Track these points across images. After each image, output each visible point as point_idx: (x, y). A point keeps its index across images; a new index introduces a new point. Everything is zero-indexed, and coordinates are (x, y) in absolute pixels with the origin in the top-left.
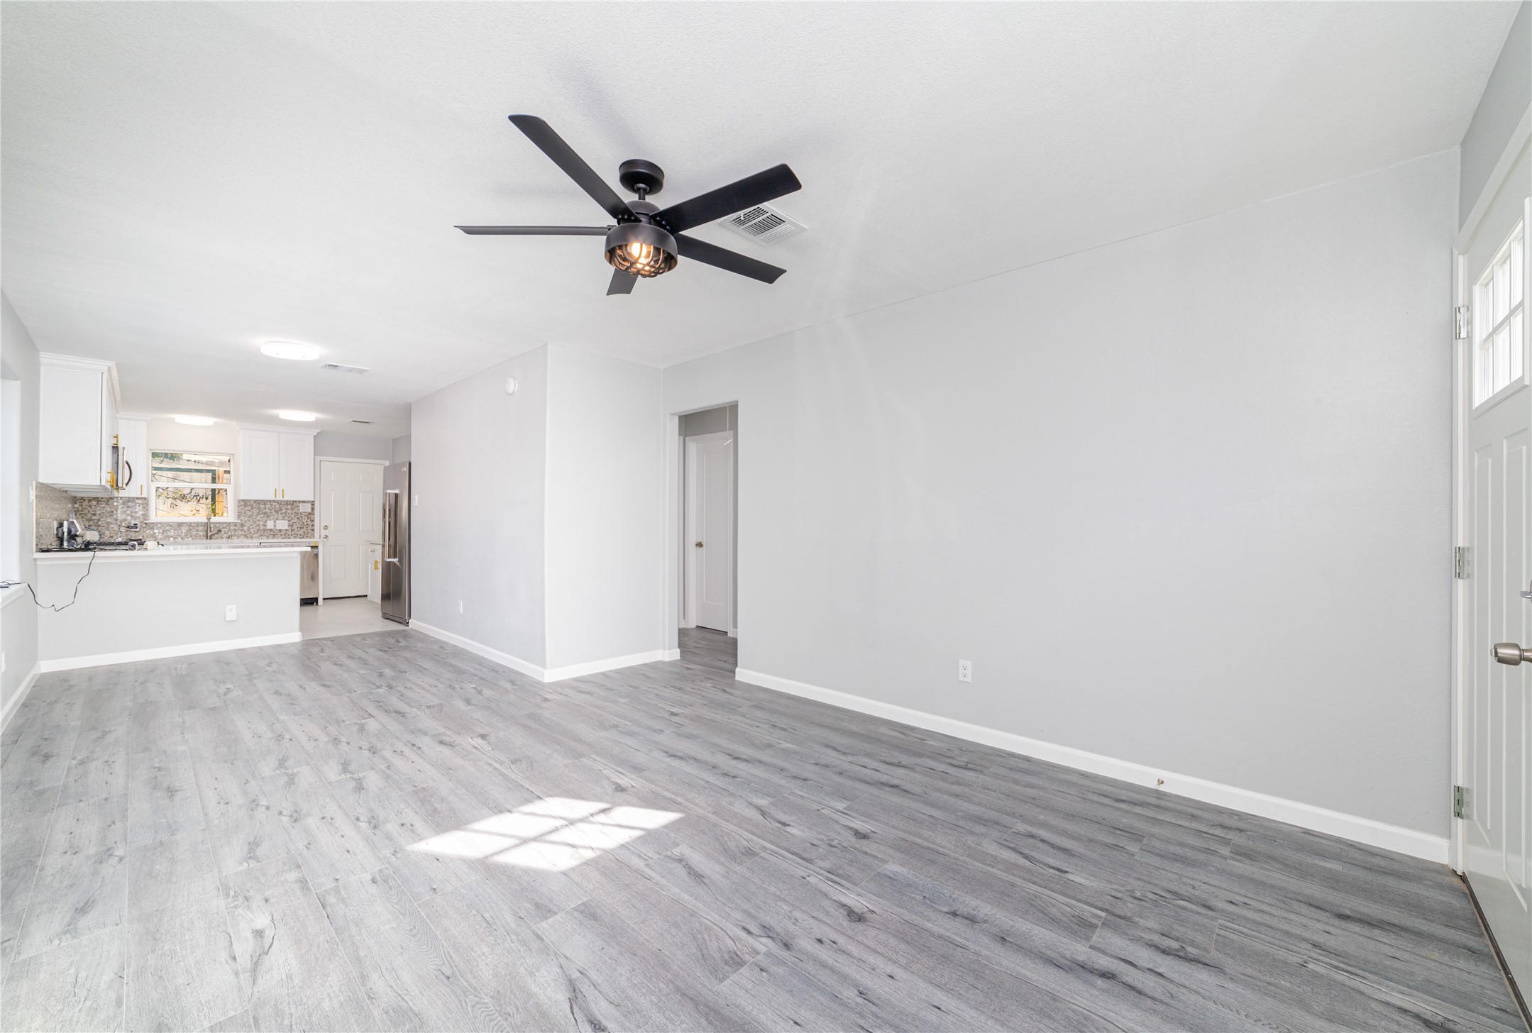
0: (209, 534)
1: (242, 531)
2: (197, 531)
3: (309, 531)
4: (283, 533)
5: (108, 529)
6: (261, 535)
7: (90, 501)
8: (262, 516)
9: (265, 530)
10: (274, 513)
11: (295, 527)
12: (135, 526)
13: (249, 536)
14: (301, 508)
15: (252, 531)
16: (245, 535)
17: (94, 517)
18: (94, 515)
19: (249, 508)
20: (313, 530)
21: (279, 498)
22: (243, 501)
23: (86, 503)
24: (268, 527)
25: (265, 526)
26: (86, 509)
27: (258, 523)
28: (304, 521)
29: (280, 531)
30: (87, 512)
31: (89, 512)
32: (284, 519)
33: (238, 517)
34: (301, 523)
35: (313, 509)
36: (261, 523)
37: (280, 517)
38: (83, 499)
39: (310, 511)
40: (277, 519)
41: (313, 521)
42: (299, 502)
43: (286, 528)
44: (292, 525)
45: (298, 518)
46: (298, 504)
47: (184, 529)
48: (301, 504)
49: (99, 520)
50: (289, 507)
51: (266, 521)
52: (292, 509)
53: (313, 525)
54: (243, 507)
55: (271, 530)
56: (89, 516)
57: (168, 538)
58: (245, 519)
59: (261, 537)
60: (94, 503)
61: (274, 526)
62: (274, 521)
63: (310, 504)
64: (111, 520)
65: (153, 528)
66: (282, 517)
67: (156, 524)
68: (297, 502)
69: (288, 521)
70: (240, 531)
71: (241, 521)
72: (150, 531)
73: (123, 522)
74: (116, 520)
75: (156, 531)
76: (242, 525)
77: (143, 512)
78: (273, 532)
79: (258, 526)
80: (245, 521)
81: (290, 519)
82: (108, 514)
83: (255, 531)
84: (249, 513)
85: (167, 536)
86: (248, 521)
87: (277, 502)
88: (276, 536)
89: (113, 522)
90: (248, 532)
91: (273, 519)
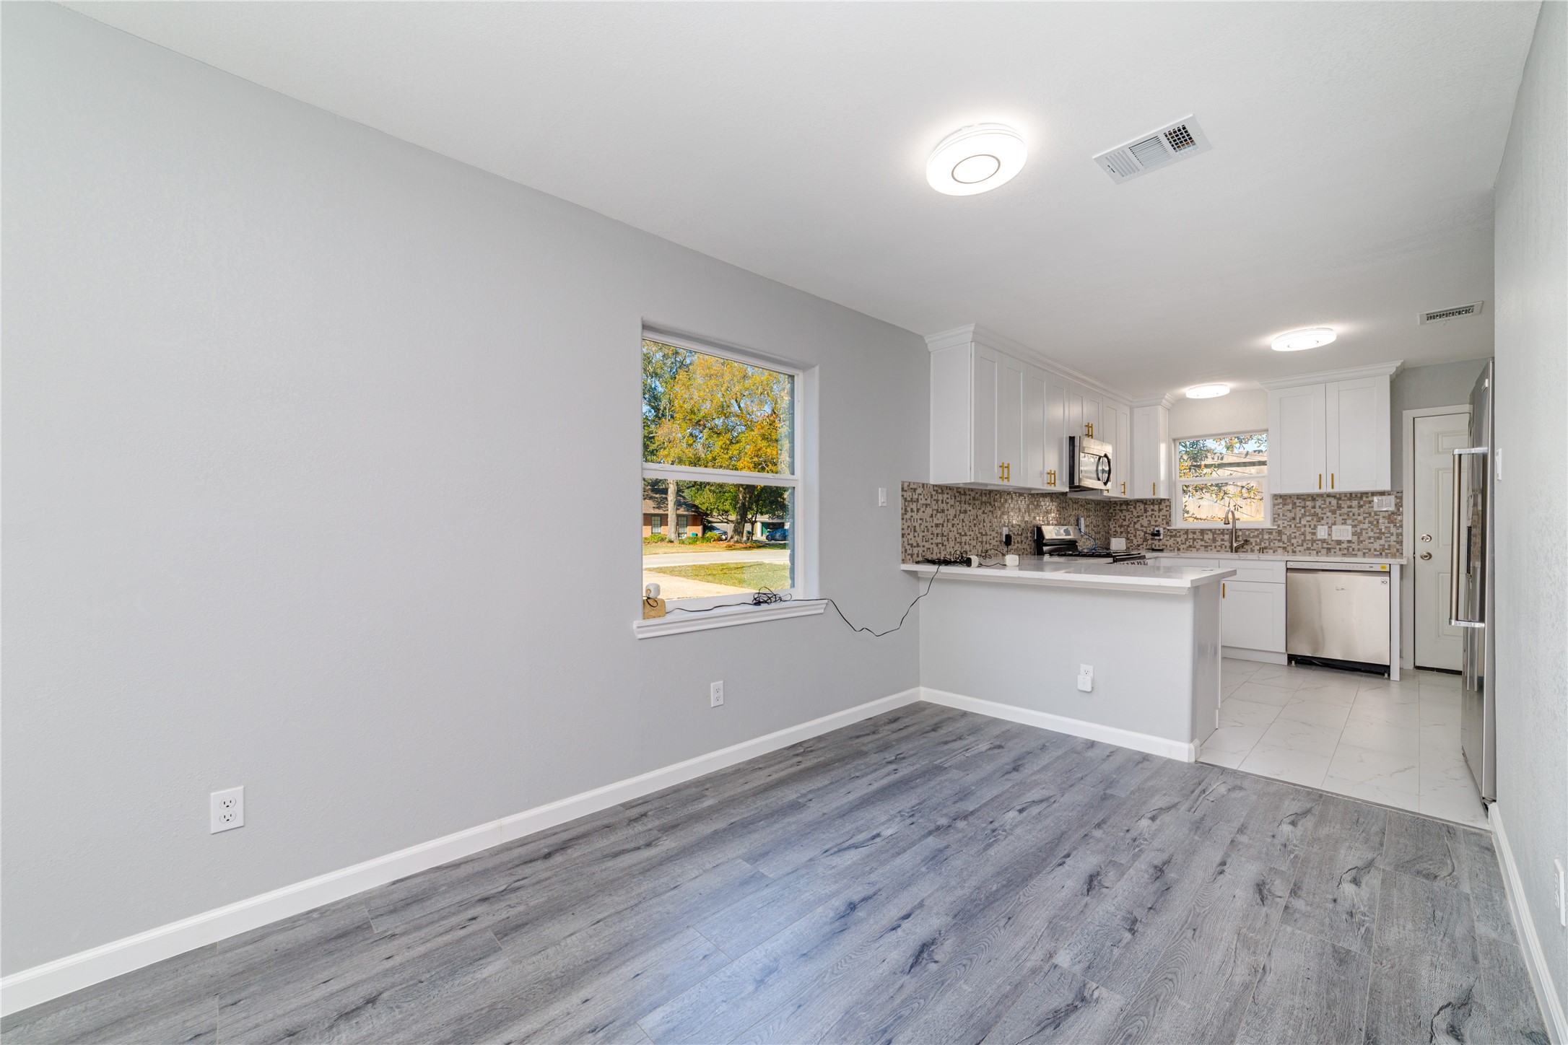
0: (1235, 545)
1: (1280, 541)
2: (1223, 540)
3: (1392, 543)
4: (1344, 545)
5: (1135, 536)
6: (1308, 549)
7: (1121, 505)
8: (1309, 518)
9: (1313, 541)
10: (1329, 514)
11: (1364, 537)
12: (1158, 534)
13: (1289, 549)
14: (1375, 504)
15: (1294, 541)
16: (1284, 548)
17: (1124, 523)
19: (1290, 507)
20: (1400, 542)
22: (1281, 496)
23: (1118, 508)
24: (1319, 537)
25: (1314, 534)
27: (1303, 530)
28: (1381, 526)
29: (1339, 542)
30: (1119, 517)
31: (1120, 517)
32: (1344, 523)
33: (1275, 521)
34: (1376, 530)
35: (1399, 505)
36: (1308, 530)
37: (1339, 519)
38: (1115, 503)
39: (1392, 508)
40: (1334, 524)
41: (1399, 526)
42: (1374, 494)
43: (1350, 538)
44: (1360, 534)
45: (1370, 522)
46: (1370, 499)
47: (1208, 537)
48: (1376, 499)
49: (1128, 526)
50: (1355, 503)
51: (1315, 527)
52: (1360, 506)
53: (1400, 534)
54: (1281, 505)
55: (1324, 541)
56: (1121, 521)
57: (1190, 549)
58: (1283, 523)
59: (1307, 552)
60: (1124, 507)
61: (1329, 535)
62: (1329, 527)
63: (1394, 496)
64: (1138, 526)
65: (1175, 536)
66: (1343, 519)
67: (1178, 531)
68: (1370, 495)
69: (1353, 527)
70: (1276, 542)
71: (1279, 526)
72: (1172, 539)
73: (1149, 529)
74: (1142, 526)
75: (1179, 540)
76: (1280, 533)
77: (1166, 516)
78: (1328, 544)
79: (1303, 534)
80: (1283, 527)
81: (1356, 522)
82: (1135, 520)
83: (1298, 542)
84: (1290, 515)
85: (1190, 546)
86: (1288, 527)
87: (1333, 496)
88: (1332, 551)
89: (1140, 528)
90: (1288, 544)
91: (1327, 523)
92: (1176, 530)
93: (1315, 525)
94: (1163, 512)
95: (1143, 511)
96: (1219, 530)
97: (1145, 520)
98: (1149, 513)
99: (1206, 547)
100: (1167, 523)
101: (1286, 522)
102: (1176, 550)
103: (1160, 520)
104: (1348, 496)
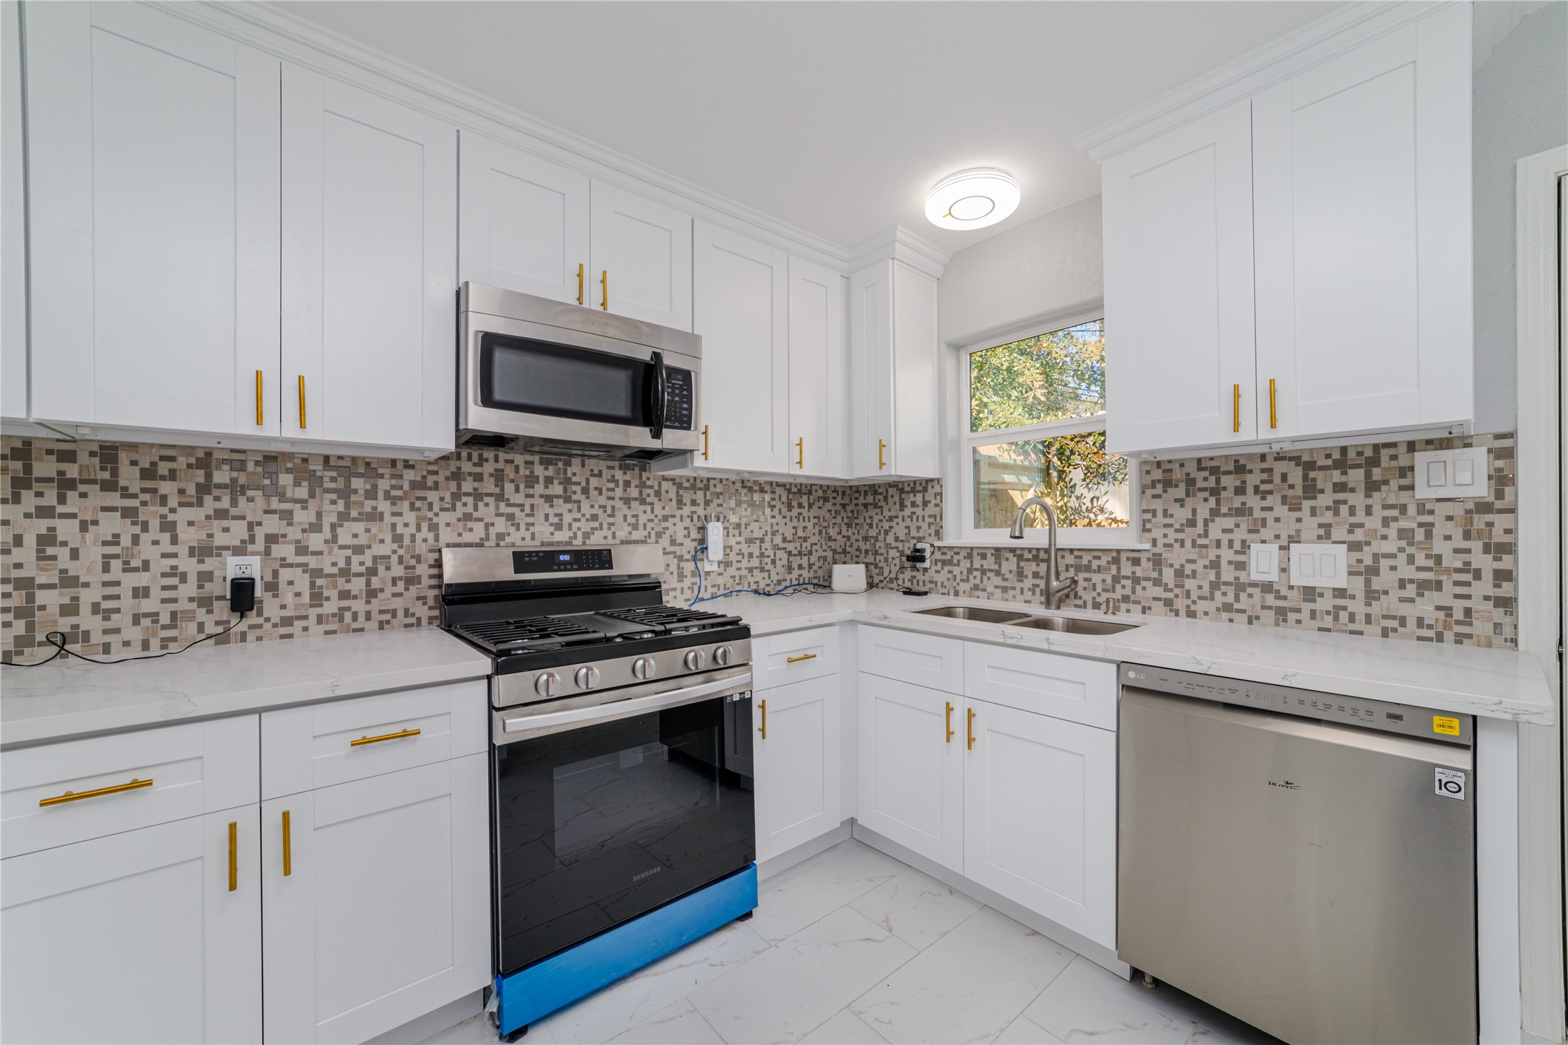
0: (1053, 589)
1: (1157, 582)
3: (1476, 604)
4: (1325, 603)
6: (1227, 608)
7: (865, 493)
8: (1229, 522)
9: (1240, 587)
10: (1282, 511)
11: (1386, 579)
12: (922, 556)
13: (1180, 604)
14: (1420, 477)
15: (1190, 584)
16: (1168, 603)
19: (1180, 492)
20: (1507, 604)
21: (1254, 432)
22: (1159, 464)
24: (1255, 576)
25: (1241, 566)
27: (1212, 553)
28: (1439, 547)
29: (1310, 593)
32: (1325, 533)
33: (1145, 530)
34: (1421, 560)
35: (1502, 481)
36: (1227, 555)
37: (1310, 526)
39: (1482, 490)
40: (1295, 539)
41: (1507, 549)
42: (1411, 447)
43: (1342, 581)
44: (1373, 571)
45: (1404, 534)
46: (1404, 461)
48: (1421, 459)
50: (1356, 475)
51: (1245, 546)
53: (1504, 576)
54: (1159, 489)
55: (1267, 587)
57: (977, 593)
58: (1165, 536)
59: (1225, 616)
60: (870, 499)
61: (1283, 570)
62: (1281, 548)
63: (1483, 451)
64: (890, 539)
65: (950, 562)
66: (1320, 526)
67: (956, 550)
68: (1402, 449)
69: (1349, 550)
70: (1149, 584)
71: (1154, 542)
72: (946, 569)
74: (897, 539)
75: (956, 570)
76: (1157, 561)
77: (935, 517)
78: (1279, 596)
79: (1215, 564)
80: (1166, 545)
81: (1359, 535)
82: (886, 525)
83: (1200, 587)
84: (1182, 514)
85: (976, 587)
86: (1177, 545)
87: (1291, 459)
88: (1292, 617)
89: (894, 544)
90: (1177, 591)
91: (1277, 537)
92: (951, 548)
93: (1244, 542)
94: (931, 509)
97: (902, 525)
98: (908, 511)
99: (1005, 589)
100: (938, 534)
101: (1170, 531)
102: (952, 593)
103: (925, 525)
104: (1336, 455)
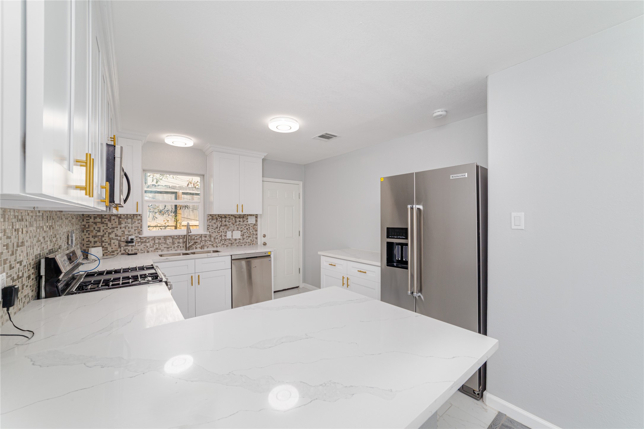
0: (188, 246)
1: (210, 241)
2: (179, 243)
4: (237, 241)
5: (110, 244)
6: (223, 244)
7: (95, 218)
8: (224, 227)
9: (225, 240)
10: (232, 225)
11: (245, 236)
12: (132, 241)
13: (215, 245)
14: (249, 220)
15: (217, 240)
16: (212, 245)
17: (99, 234)
18: (99, 231)
19: (215, 221)
20: (257, 238)
22: (211, 215)
23: (92, 220)
24: (228, 237)
25: (225, 236)
26: (92, 225)
27: (221, 234)
28: (251, 231)
29: (236, 240)
30: (92, 229)
31: (94, 228)
32: (238, 230)
33: (208, 229)
34: (249, 233)
35: (256, 221)
36: (223, 234)
37: (236, 228)
38: (89, 216)
39: (254, 222)
40: (233, 230)
41: (256, 231)
43: (240, 237)
44: (243, 235)
45: (247, 229)
46: (247, 217)
47: (169, 241)
48: (249, 217)
49: (103, 236)
50: (241, 220)
51: (226, 232)
52: (243, 221)
53: (256, 234)
54: (211, 220)
55: (229, 239)
56: (95, 232)
57: (157, 250)
58: (212, 231)
59: (223, 246)
60: (98, 220)
61: (232, 236)
62: (232, 232)
63: (255, 217)
64: (112, 236)
65: (145, 242)
67: (148, 238)
68: (247, 215)
69: (241, 232)
70: (208, 241)
71: (210, 232)
72: (143, 244)
73: (122, 238)
74: (116, 236)
75: (148, 244)
76: (210, 236)
77: (138, 227)
78: (231, 241)
79: (221, 236)
80: (212, 233)
81: (242, 229)
82: (110, 231)
83: (219, 241)
84: (215, 226)
85: (157, 249)
86: (214, 232)
87: (233, 216)
88: (233, 244)
89: (114, 238)
90: (214, 242)
91: (231, 230)
92: (145, 237)
93: (226, 231)
94: (136, 224)
95: (117, 223)
96: (176, 236)
97: (120, 230)
99: (168, 248)
100: (139, 233)
101: (213, 230)
102: (146, 252)
103: (133, 230)
104: (239, 216)
